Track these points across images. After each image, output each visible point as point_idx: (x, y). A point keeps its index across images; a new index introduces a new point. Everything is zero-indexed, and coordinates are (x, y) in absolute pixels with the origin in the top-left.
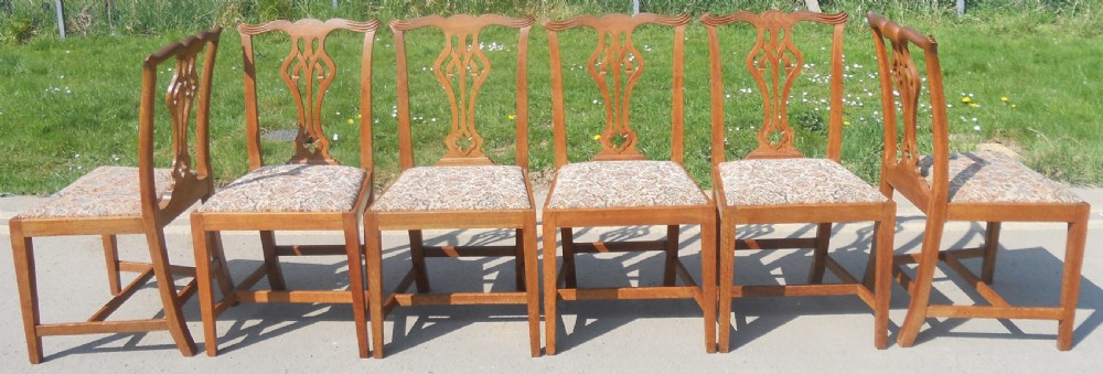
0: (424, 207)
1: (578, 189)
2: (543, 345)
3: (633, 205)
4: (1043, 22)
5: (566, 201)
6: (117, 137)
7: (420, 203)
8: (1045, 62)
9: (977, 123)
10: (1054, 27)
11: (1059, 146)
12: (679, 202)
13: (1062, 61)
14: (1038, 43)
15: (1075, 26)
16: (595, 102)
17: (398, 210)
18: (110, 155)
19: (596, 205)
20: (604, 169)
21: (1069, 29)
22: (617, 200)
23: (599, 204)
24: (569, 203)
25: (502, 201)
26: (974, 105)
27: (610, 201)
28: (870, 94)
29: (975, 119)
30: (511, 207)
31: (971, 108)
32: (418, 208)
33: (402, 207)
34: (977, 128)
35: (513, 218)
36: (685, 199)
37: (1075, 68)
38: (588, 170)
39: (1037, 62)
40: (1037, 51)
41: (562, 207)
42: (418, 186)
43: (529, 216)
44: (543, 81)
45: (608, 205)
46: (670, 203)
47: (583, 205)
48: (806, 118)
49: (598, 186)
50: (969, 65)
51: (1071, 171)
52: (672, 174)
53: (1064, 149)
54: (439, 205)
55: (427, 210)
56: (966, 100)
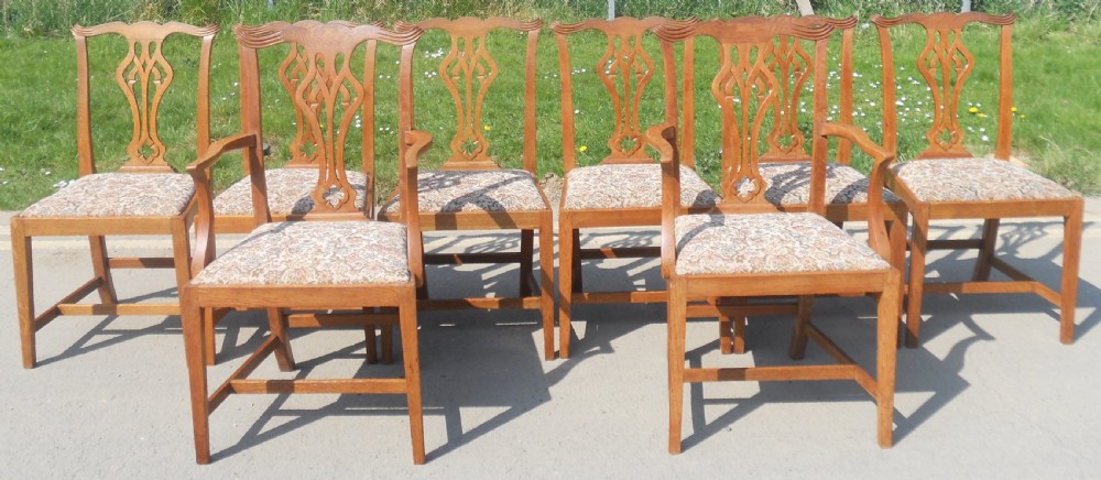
1: (593, 191)
2: (557, 347)
3: (649, 205)
4: (1055, 29)
5: (582, 202)
6: (43, 149)
8: (1057, 72)
9: (985, 133)
10: (1067, 35)
11: (1070, 156)
13: (1075, 70)
14: (1050, 52)
15: (1090, 34)
16: (577, 112)
18: (38, 168)
19: (613, 205)
20: (615, 172)
21: (1084, 37)
22: (633, 201)
23: (615, 204)
24: (584, 204)
25: (518, 202)
26: (982, 115)
27: (626, 201)
28: (873, 104)
29: (983, 130)
30: (526, 207)
31: (979, 118)
34: (985, 138)
35: (522, 219)
37: (1089, 78)
38: (600, 173)
39: (1047, 72)
40: (1049, 60)
41: (578, 208)
43: (545, 217)
44: (516, 91)
45: (625, 205)
47: (600, 206)
48: (806, 129)
49: (613, 188)
50: (976, 75)
51: (1082, 181)
53: (1075, 159)
56: (973, 110)
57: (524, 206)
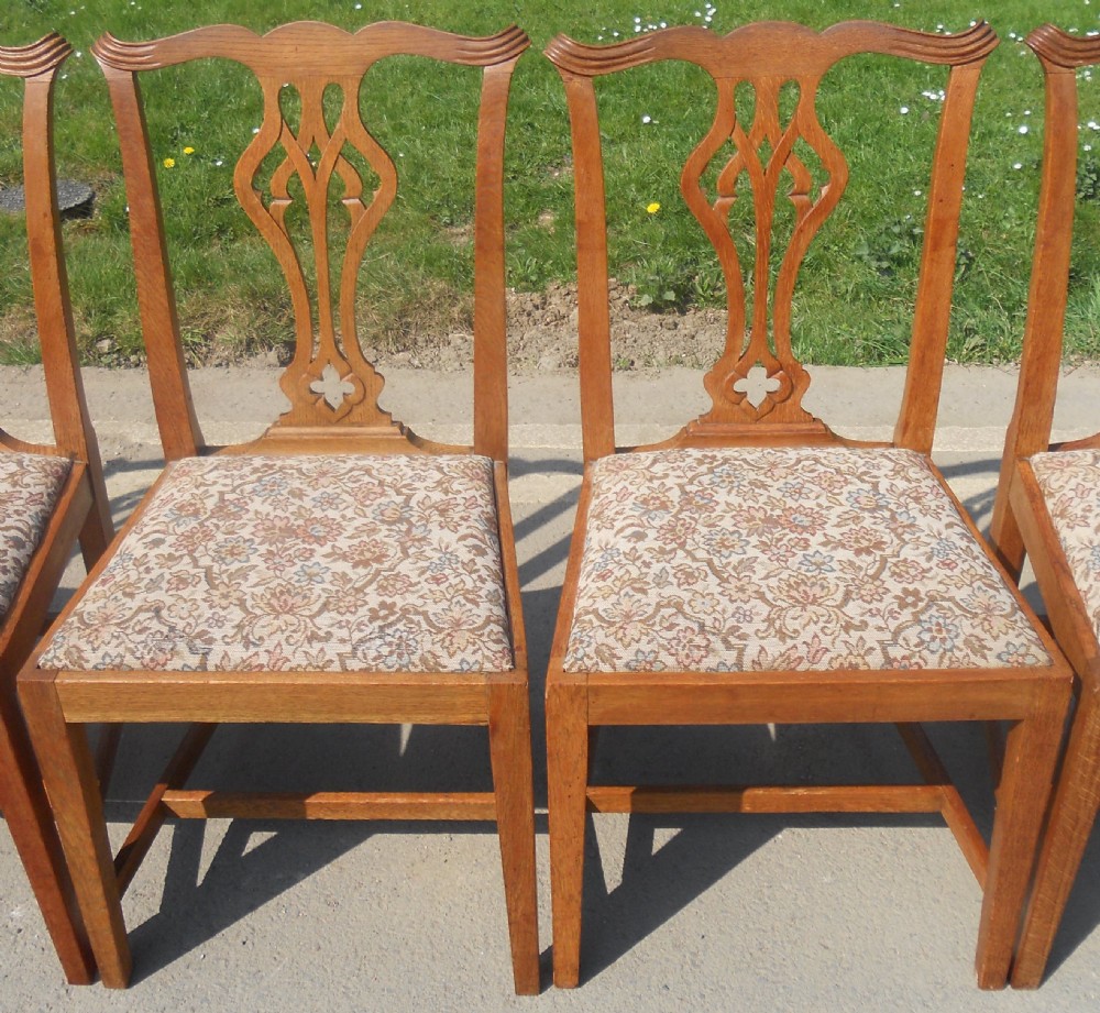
0: (194, 661)
1: (653, 596)
3: (822, 666)
5: (620, 651)
7: (182, 646)
12: (964, 658)
16: (646, 119)
17: (118, 669)
19: (710, 662)
22: (774, 648)
24: (626, 656)
25: (426, 640)
27: (751, 652)
30: (452, 664)
32: (176, 664)
33: (129, 660)
35: (459, 701)
36: (981, 649)
38: (675, 495)
41: (606, 668)
42: (185, 565)
45: (747, 666)
46: (932, 662)
47: (670, 661)
49: (713, 580)
52: (922, 521)
54: (238, 653)
55: (203, 666)
57: (445, 660)
